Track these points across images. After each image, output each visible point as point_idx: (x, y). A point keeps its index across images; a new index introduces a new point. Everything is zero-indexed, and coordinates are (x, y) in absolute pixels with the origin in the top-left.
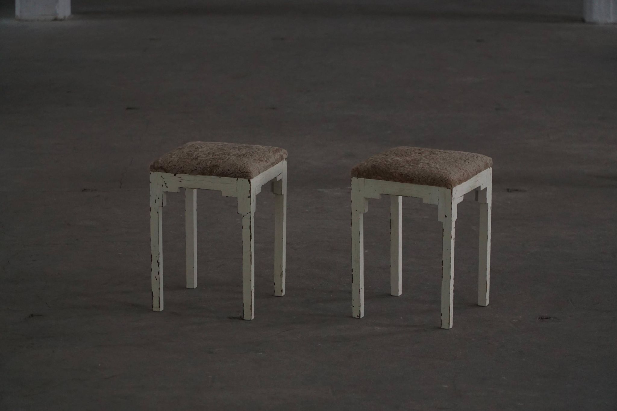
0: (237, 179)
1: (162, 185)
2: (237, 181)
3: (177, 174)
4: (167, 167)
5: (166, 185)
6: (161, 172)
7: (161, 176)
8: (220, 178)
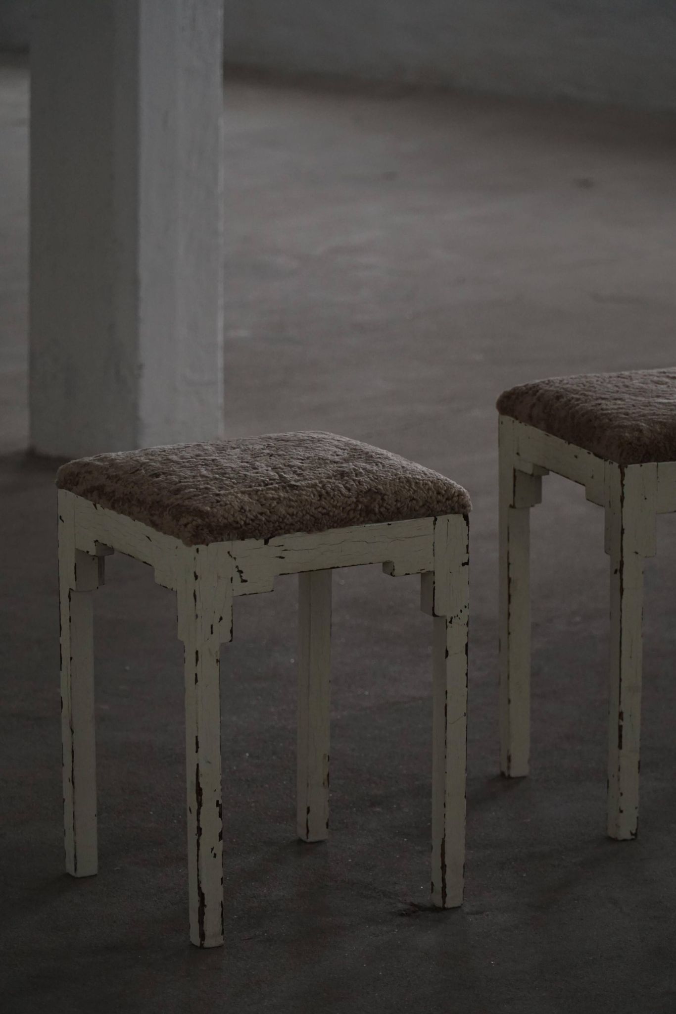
0: (436, 519)
1: (232, 579)
2: (435, 524)
3: (274, 537)
4: (245, 522)
5: (241, 576)
6: (227, 540)
7: (229, 553)
8: (389, 524)
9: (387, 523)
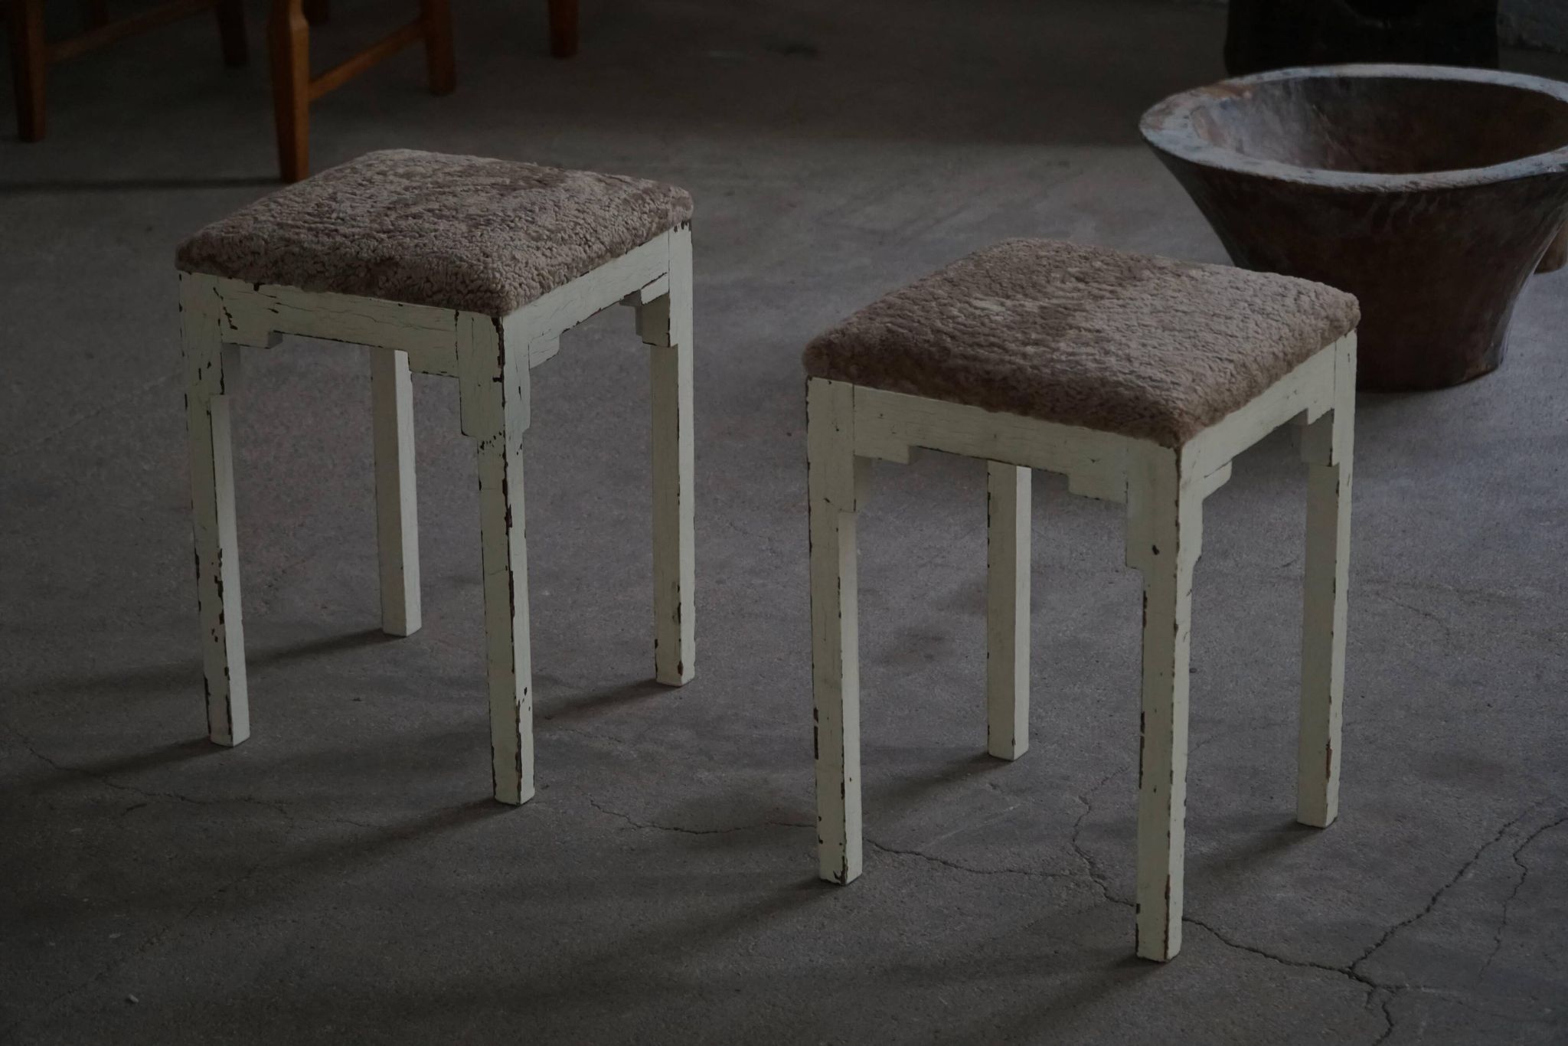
0: (457, 314)
1: (219, 321)
2: (456, 319)
3: (264, 284)
4: (229, 258)
5: (230, 321)
6: (211, 273)
7: (214, 289)
8: (400, 305)
9: (398, 303)
